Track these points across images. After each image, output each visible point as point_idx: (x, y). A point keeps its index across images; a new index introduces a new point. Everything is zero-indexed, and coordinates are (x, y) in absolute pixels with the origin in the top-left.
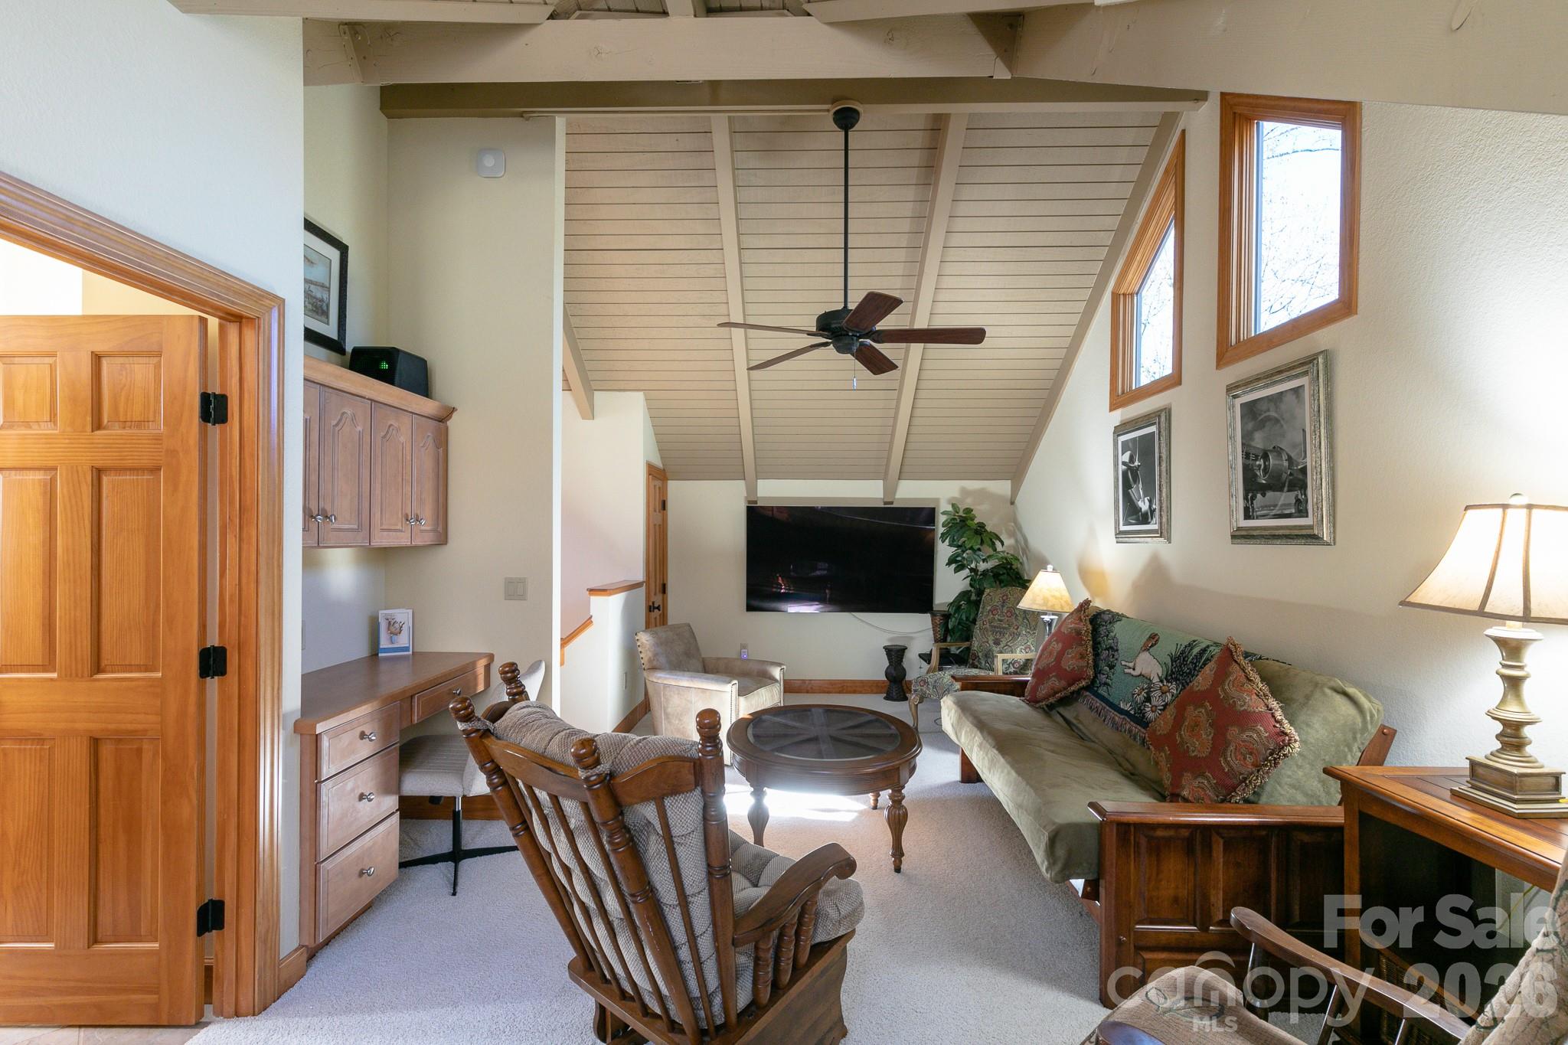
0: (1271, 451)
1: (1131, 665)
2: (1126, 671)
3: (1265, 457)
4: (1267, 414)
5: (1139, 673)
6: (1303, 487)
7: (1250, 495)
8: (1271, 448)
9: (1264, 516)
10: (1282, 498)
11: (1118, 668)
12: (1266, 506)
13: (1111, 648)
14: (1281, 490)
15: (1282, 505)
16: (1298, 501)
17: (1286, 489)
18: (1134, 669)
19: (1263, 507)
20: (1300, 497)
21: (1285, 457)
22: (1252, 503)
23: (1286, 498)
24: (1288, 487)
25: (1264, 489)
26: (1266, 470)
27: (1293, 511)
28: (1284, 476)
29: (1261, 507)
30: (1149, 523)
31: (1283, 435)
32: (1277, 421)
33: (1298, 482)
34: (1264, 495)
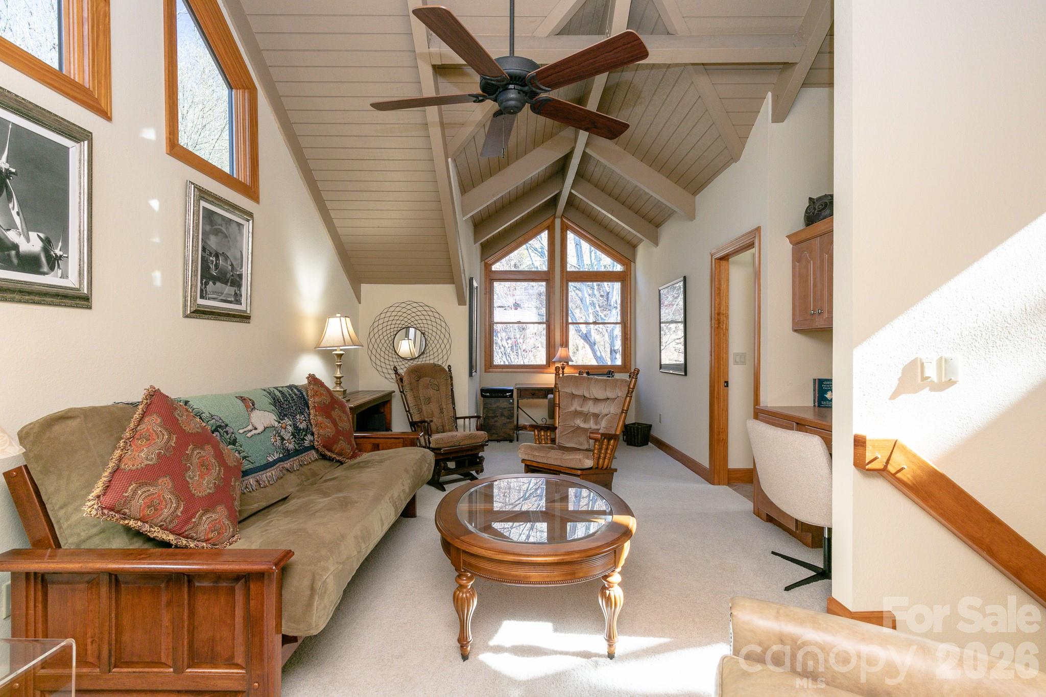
0: (221, 254)
1: (250, 427)
2: (249, 435)
3: (217, 256)
4: (220, 227)
5: (263, 428)
6: (239, 286)
7: (204, 280)
8: (221, 252)
9: (214, 299)
10: (227, 290)
11: (240, 439)
12: (216, 292)
13: (220, 426)
14: (226, 283)
15: (226, 294)
16: (236, 294)
17: (229, 284)
18: (256, 429)
19: (214, 293)
20: (237, 292)
21: (229, 263)
22: (205, 287)
23: (228, 290)
24: (231, 283)
25: (215, 279)
26: (217, 266)
27: (233, 300)
28: (228, 276)
29: (213, 292)
30: (44, 274)
31: (229, 248)
32: (226, 237)
33: (236, 282)
34: (214, 284)
